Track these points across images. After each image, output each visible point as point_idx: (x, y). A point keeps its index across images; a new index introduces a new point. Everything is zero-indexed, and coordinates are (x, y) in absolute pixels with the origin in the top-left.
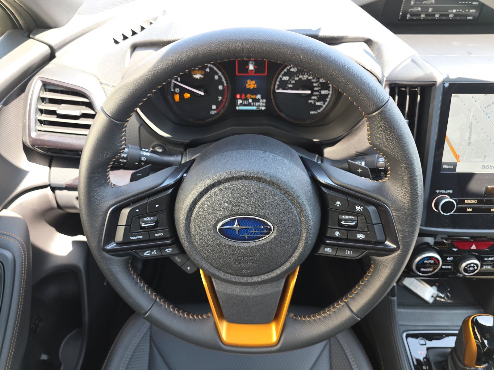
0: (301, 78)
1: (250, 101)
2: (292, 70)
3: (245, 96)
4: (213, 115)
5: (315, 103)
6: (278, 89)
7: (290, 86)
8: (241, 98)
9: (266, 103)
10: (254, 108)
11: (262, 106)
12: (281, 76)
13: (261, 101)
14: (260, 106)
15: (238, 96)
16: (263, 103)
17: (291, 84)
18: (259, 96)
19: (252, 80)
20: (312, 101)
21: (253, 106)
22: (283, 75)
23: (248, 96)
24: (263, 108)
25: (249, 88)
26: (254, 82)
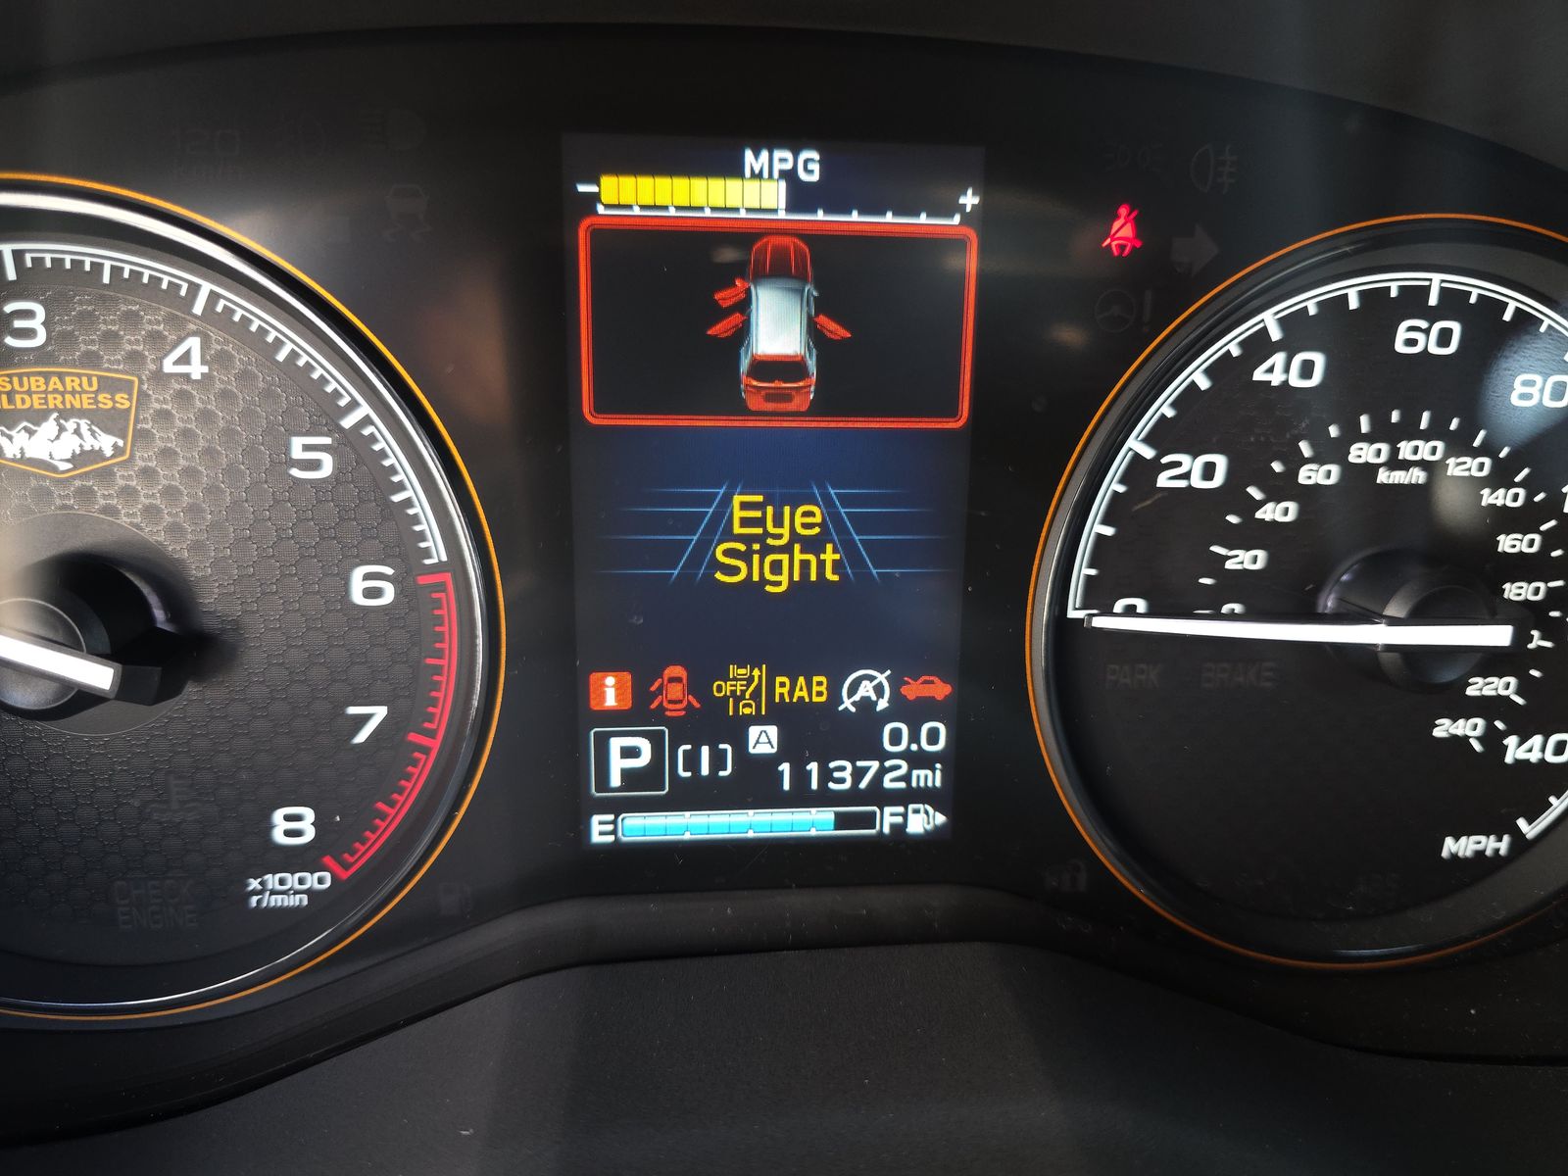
0: (1371, 469)
1: (763, 740)
2: (1273, 371)
3: (699, 685)
4: (288, 925)
5: (1493, 741)
6: (1099, 596)
7: (1247, 560)
8: (636, 715)
9: (954, 761)
10: (816, 822)
11: (908, 796)
12: (1136, 445)
13: (896, 738)
14: (879, 796)
15: (610, 692)
16: (918, 760)
17: (1254, 534)
18: (870, 686)
19: (785, 494)
20: (1470, 728)
21: (802, 797)
22: (1164, 437)
23: (739, 682)
24: (921, 821)
25: (752, 589)
26: (807, 518)
